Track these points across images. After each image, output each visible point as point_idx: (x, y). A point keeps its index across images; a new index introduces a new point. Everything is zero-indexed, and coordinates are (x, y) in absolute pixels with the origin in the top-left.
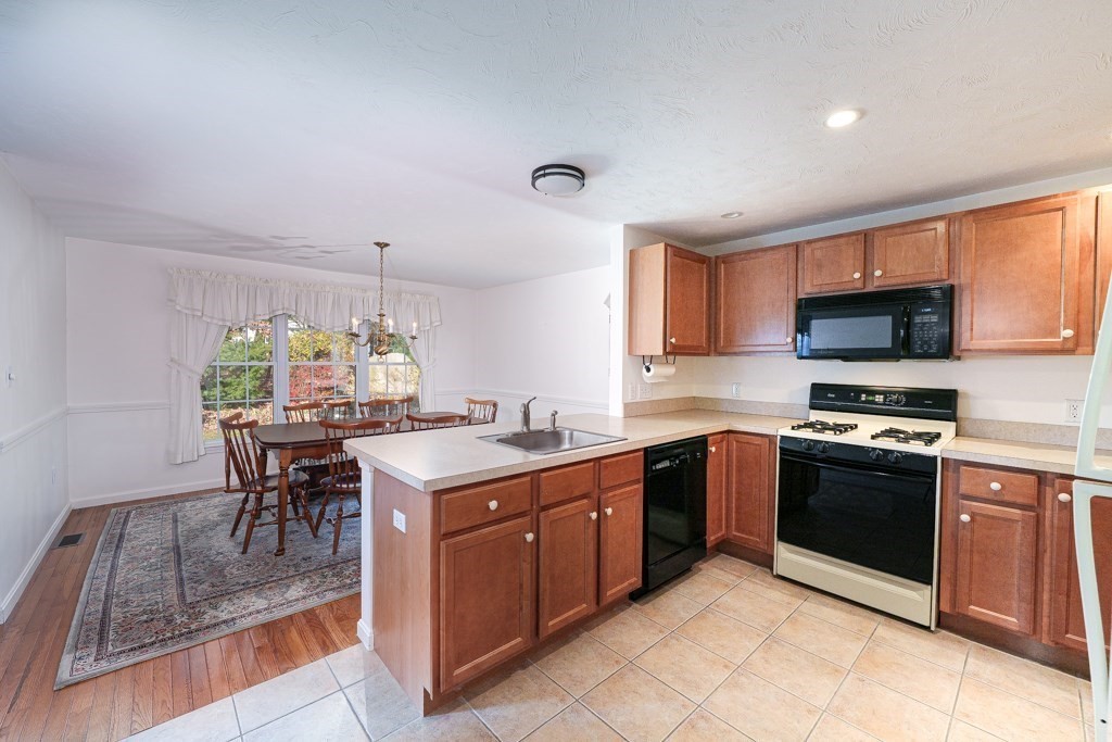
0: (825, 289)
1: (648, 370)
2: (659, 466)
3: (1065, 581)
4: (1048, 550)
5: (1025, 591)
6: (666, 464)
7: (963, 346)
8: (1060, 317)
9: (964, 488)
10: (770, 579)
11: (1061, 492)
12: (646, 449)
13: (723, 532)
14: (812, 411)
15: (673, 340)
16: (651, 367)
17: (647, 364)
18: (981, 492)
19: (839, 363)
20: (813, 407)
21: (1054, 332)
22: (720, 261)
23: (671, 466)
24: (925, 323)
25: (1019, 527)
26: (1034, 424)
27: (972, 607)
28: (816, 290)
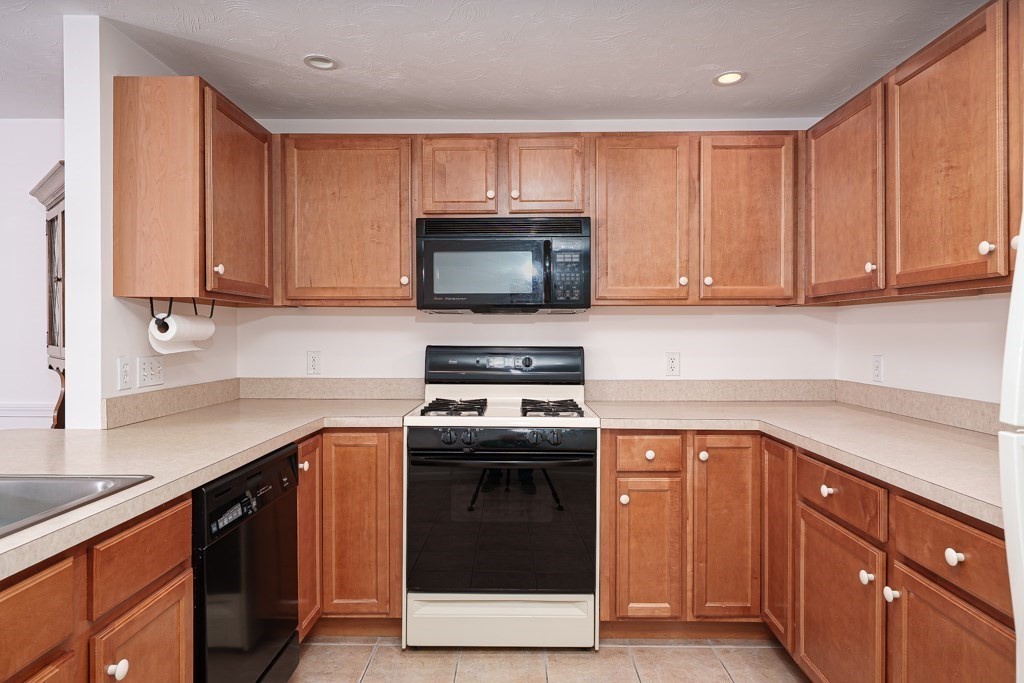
0: (451, 208)
1: (163, 326)
2: (224, 522)
3: (704, 546)
4: (691, 518)
5: (674, 568)
6: (236, 512)
7: (601, 294)
8: (675, 265)
9: (623, 462)
10: (398, 659)
11: (701, 450)
12: (196, 493)
13: (318, 605)
14: (428, 386)
15: (220, 269)
16: (170, 321)
17: (161, 316)
18: (637, 463)
19: (469, 315)
20: (429, 380)
21: (670, 279)
22: (290, 143)
23: (244, 515)
24: (567, 263)
25: (668, 495)
26: (645, 381)
27: (631, 605)
28: (439, 208)
